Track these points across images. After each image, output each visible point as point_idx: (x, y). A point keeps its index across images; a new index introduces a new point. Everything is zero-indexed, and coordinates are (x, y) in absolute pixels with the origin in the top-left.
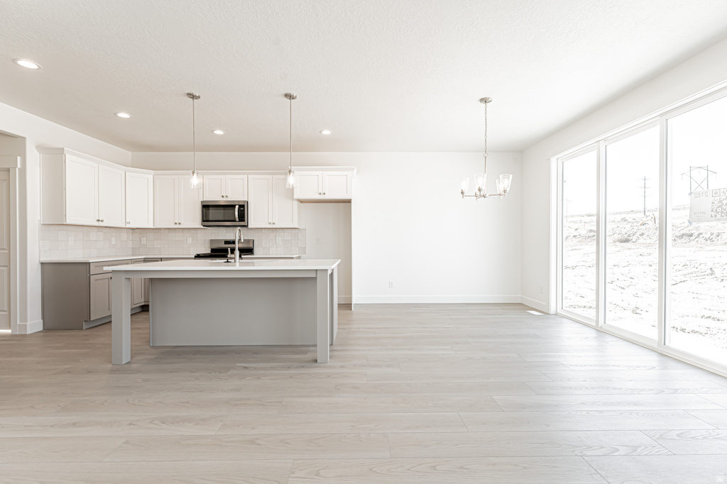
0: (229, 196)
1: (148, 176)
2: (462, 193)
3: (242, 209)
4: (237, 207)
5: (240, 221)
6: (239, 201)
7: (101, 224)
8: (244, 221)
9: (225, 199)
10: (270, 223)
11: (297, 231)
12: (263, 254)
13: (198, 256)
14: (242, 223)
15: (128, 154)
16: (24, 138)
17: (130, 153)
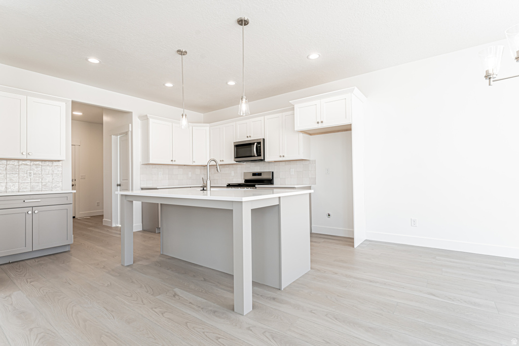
0: (252, 136)
1: (206, 128)
2: (488, 77)
3: (259, 145)
4: (256, 144)
5: (258, 156)
6: (257, 139)
7: (174, 163)
8: (260, 156)
9: (249, 139)
10: (280, 156)
11: (307, 163)
12: (281, 184)
13: (229, 186)
14: (259, 158)
15: (201, 115)
16: (132, 112)
17: (202, 114)
